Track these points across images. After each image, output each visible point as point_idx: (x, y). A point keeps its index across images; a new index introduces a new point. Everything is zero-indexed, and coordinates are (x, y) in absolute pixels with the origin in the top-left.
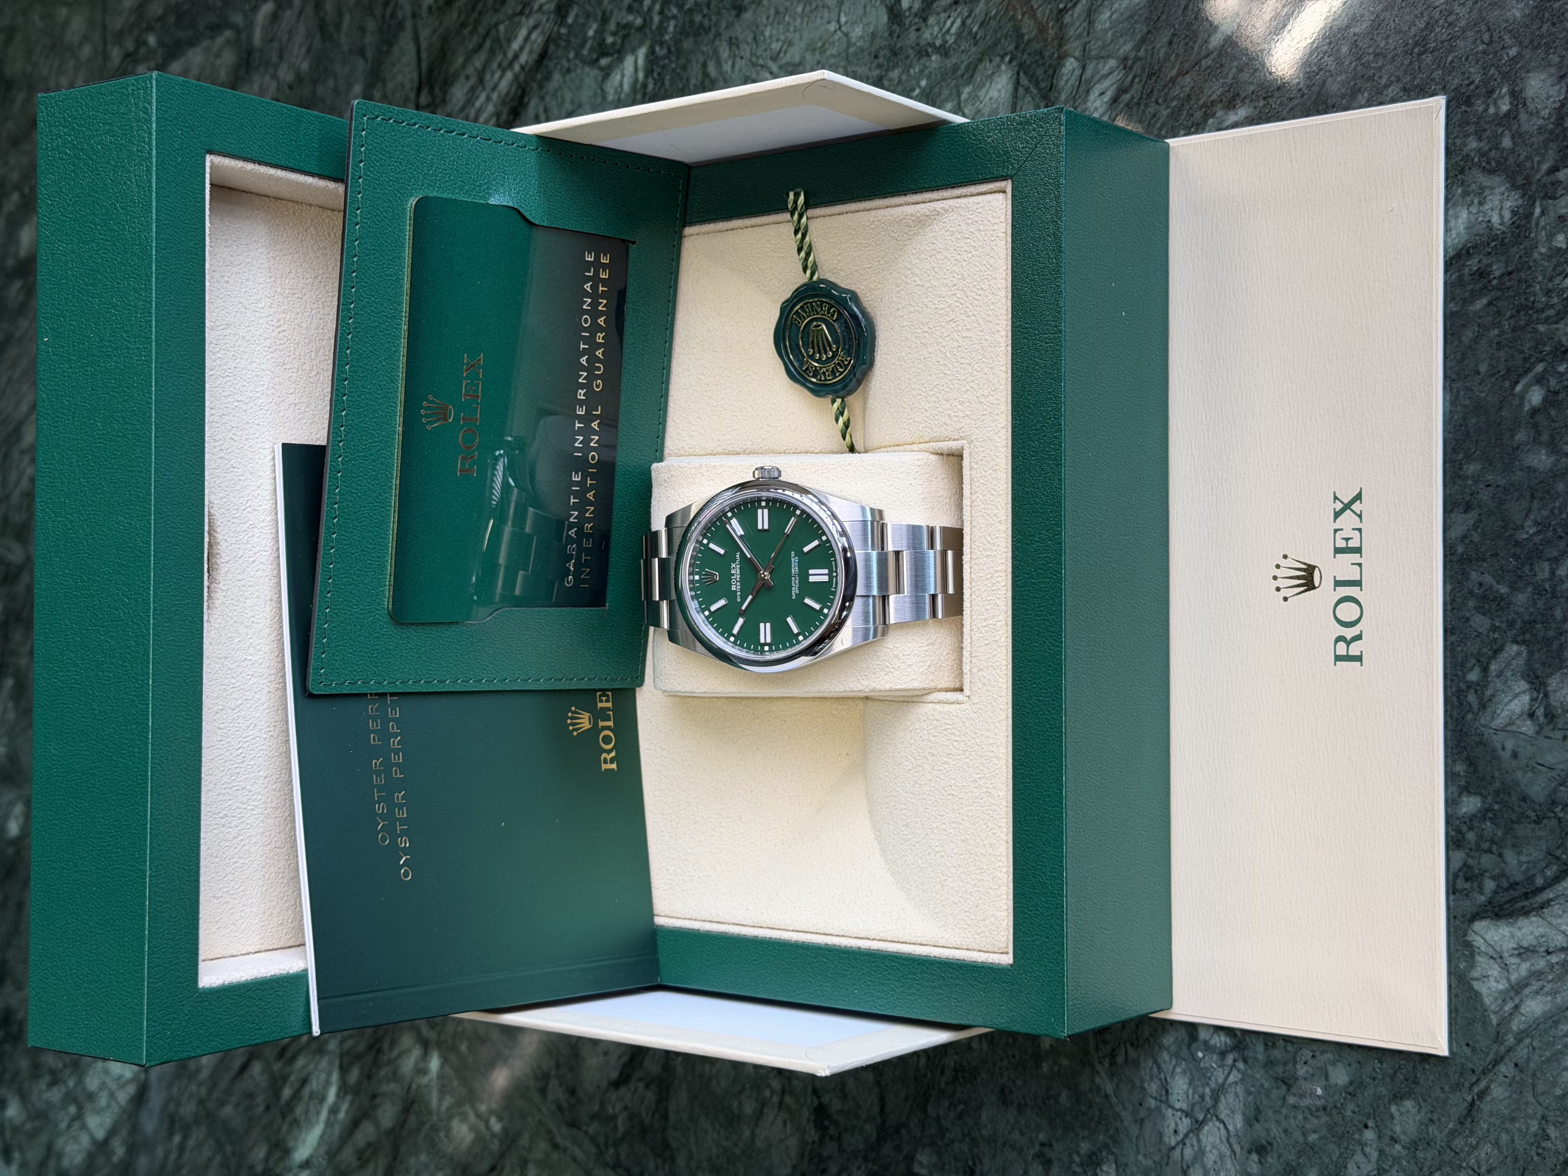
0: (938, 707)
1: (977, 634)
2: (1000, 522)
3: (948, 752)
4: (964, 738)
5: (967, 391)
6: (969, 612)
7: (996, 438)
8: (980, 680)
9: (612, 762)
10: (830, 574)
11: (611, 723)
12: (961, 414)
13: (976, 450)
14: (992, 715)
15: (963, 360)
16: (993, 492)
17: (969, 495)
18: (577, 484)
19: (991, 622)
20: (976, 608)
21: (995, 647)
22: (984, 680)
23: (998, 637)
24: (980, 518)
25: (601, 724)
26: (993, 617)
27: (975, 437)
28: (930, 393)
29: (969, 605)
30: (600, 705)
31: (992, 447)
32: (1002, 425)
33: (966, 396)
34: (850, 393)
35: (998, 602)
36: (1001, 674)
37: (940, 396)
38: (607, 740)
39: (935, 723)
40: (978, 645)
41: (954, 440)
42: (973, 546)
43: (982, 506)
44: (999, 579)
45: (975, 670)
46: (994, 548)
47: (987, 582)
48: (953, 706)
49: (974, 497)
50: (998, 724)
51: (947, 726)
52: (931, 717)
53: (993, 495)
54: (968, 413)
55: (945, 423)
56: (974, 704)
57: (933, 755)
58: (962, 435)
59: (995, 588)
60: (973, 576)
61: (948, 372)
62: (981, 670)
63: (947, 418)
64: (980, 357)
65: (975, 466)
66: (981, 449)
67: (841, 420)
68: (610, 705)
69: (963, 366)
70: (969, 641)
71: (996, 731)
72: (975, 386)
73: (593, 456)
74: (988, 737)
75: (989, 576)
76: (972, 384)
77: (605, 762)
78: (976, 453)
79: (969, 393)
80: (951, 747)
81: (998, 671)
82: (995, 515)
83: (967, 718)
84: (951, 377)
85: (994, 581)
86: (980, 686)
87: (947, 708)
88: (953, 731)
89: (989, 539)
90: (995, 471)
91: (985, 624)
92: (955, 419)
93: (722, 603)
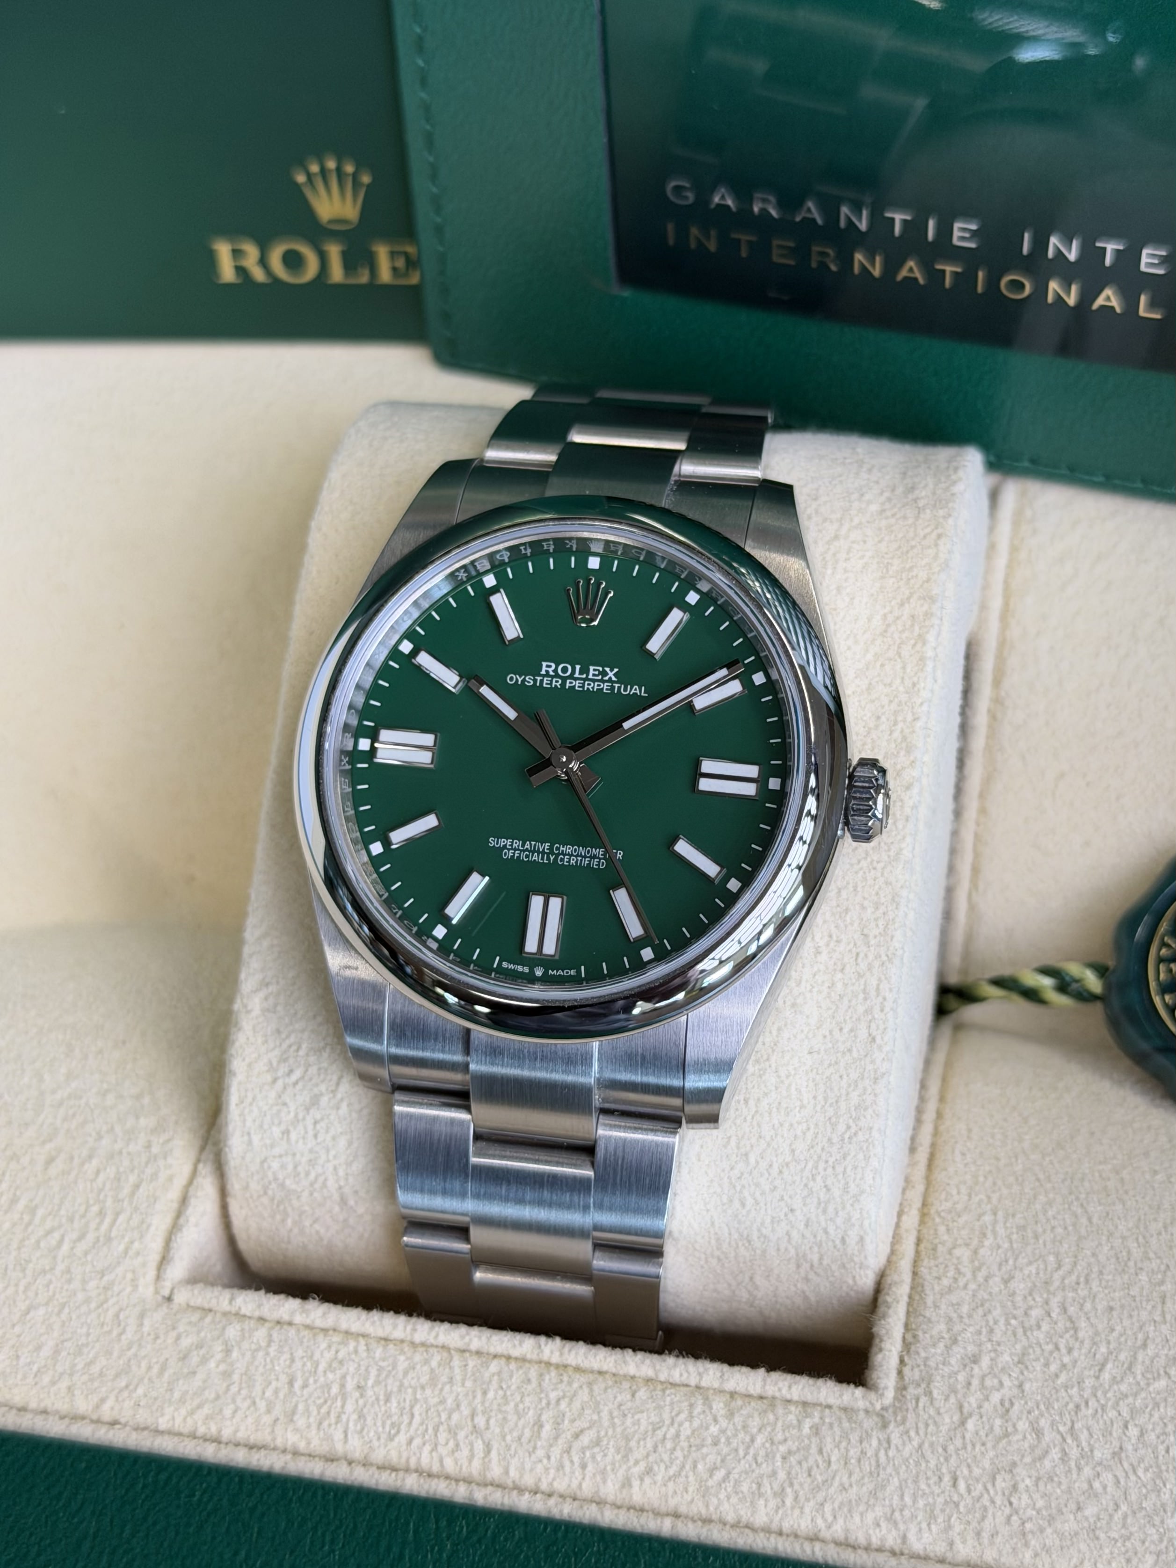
0: (174, 1194)
1: (328, 1356)
2: (627, 1483)
3: (40, 1212)
4: (61, 1267)
5: (1038, 1433)
6: (398, 1334)
7: (879, 1511)
8: (199, 1346)
9: (241, 270)
10: (539, 959)
11: (337, 274)
12: (973, 1400)
13: (854, 1437)
14: (95, 1369)
15: (1133, 1432)
16: (720, 1474)
17: (730, 1385)
18: (945, 231)
19: (350, 1407)
20: (402, 1363)
21: (278, 1411)
22: (195, 1359)
23: (301, 1422)
24: (654, 1418)
25: (334, 251)
26: (361, 1416)
27: (895, 1439)
28: (1055, 1302)
29: (418, 1338)
30: (382, 252)
31: (853, 1492)
32: (912, 1537)
33: (1023, 1425)
34: (1114, 1023)
35: (402, 1438)
36: (199, 1416)
37: (1040, 1335)
38: (293, 260)
39: (132, 1179)
40: (300, 1353)
41: (902, 1361)
42: (579, 1380)
43: (686, 1430)
44: (465, 1452)
45: (233, 1332)
46: (556, 1452)
47: (466, 1411)
48: (155, 1245)
49: (719, 1406)
50: (64, 1384)
51: (108, 1221)
52: (149, 1171)
53: (712, 1471)
54: (970, 1425)
55: (955, 1341)
56: (142, 1316)
57: (50, 1161)
58: (912, 1391)
59: (443, 1436)
60: (494, 1366)
61: (1106, 1376)
62: (228, 1351)
63: (971, 1349)
64: (1133, 1497)
65: (807, 1425)
66: (853, 1452)
67: (1047, 982)
68: (385, 275)
69: (1117, 1431)
70: (319, 1323)
71: (46, 1379)
72: (1047, 1464)
73: (1020, 286)
74: (38, 1348)
75: (480, 1421)
76: (1055, 1454)
77: (237, 253)
78: (845, 1435)
79: (1031, 1438)
80: (49, 1224)
81: (206, 1410)
82: (649, 1471)
83: (112, 1283)
84: (1089, 1383)
85: (461, 1435)
86: (186, 1342)
87: (160, 1223)
88: (91, 1237)
89: (585, 1439)
90: (780, 1494)
91: (350, 1384)
92: (961, 1377)
93: (511, 629)
